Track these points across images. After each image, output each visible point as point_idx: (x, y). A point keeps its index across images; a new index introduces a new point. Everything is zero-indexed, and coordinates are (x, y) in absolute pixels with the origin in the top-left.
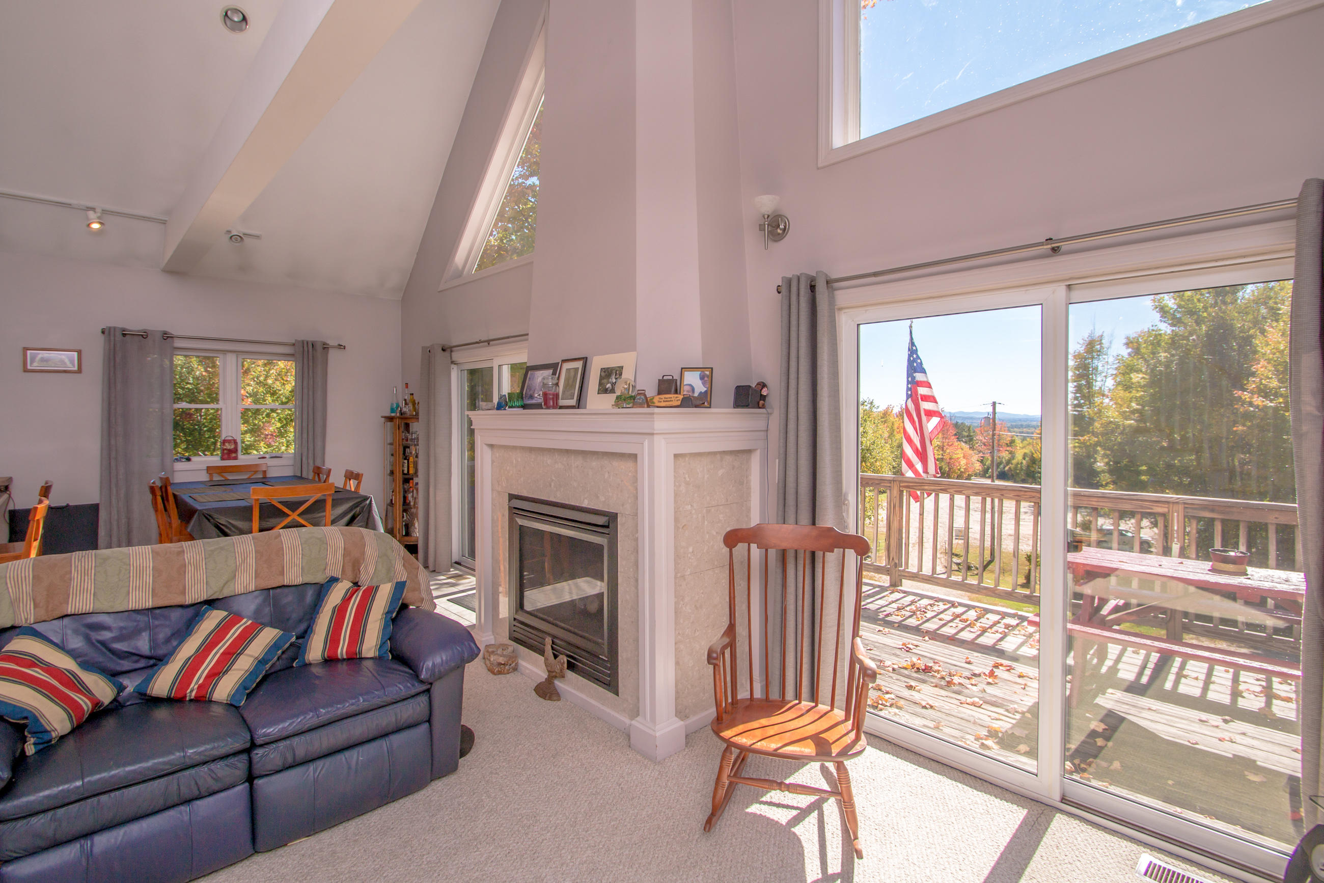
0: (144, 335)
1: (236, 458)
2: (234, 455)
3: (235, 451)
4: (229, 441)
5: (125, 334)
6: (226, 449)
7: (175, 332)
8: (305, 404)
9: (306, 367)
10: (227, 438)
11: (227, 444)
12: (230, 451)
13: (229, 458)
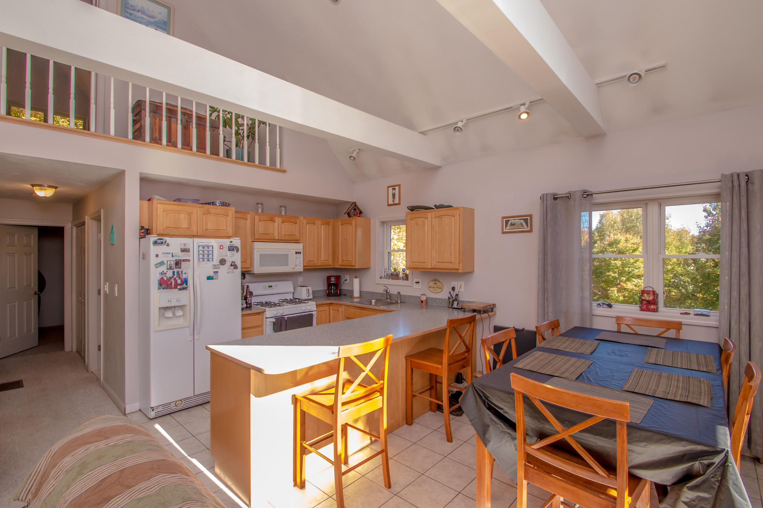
0: (568, 197)
1: (655, 310)
2: (652, 307)
3: (654, 302)
4: (648, 292)
5: (557, 198)
6: (645, 300)
7: (593, 190)
8: (735, 254)
9: (736, 205)
10: (646, 289)
11: (645, 295)
12: (649, 302)
13: (648, 310)
